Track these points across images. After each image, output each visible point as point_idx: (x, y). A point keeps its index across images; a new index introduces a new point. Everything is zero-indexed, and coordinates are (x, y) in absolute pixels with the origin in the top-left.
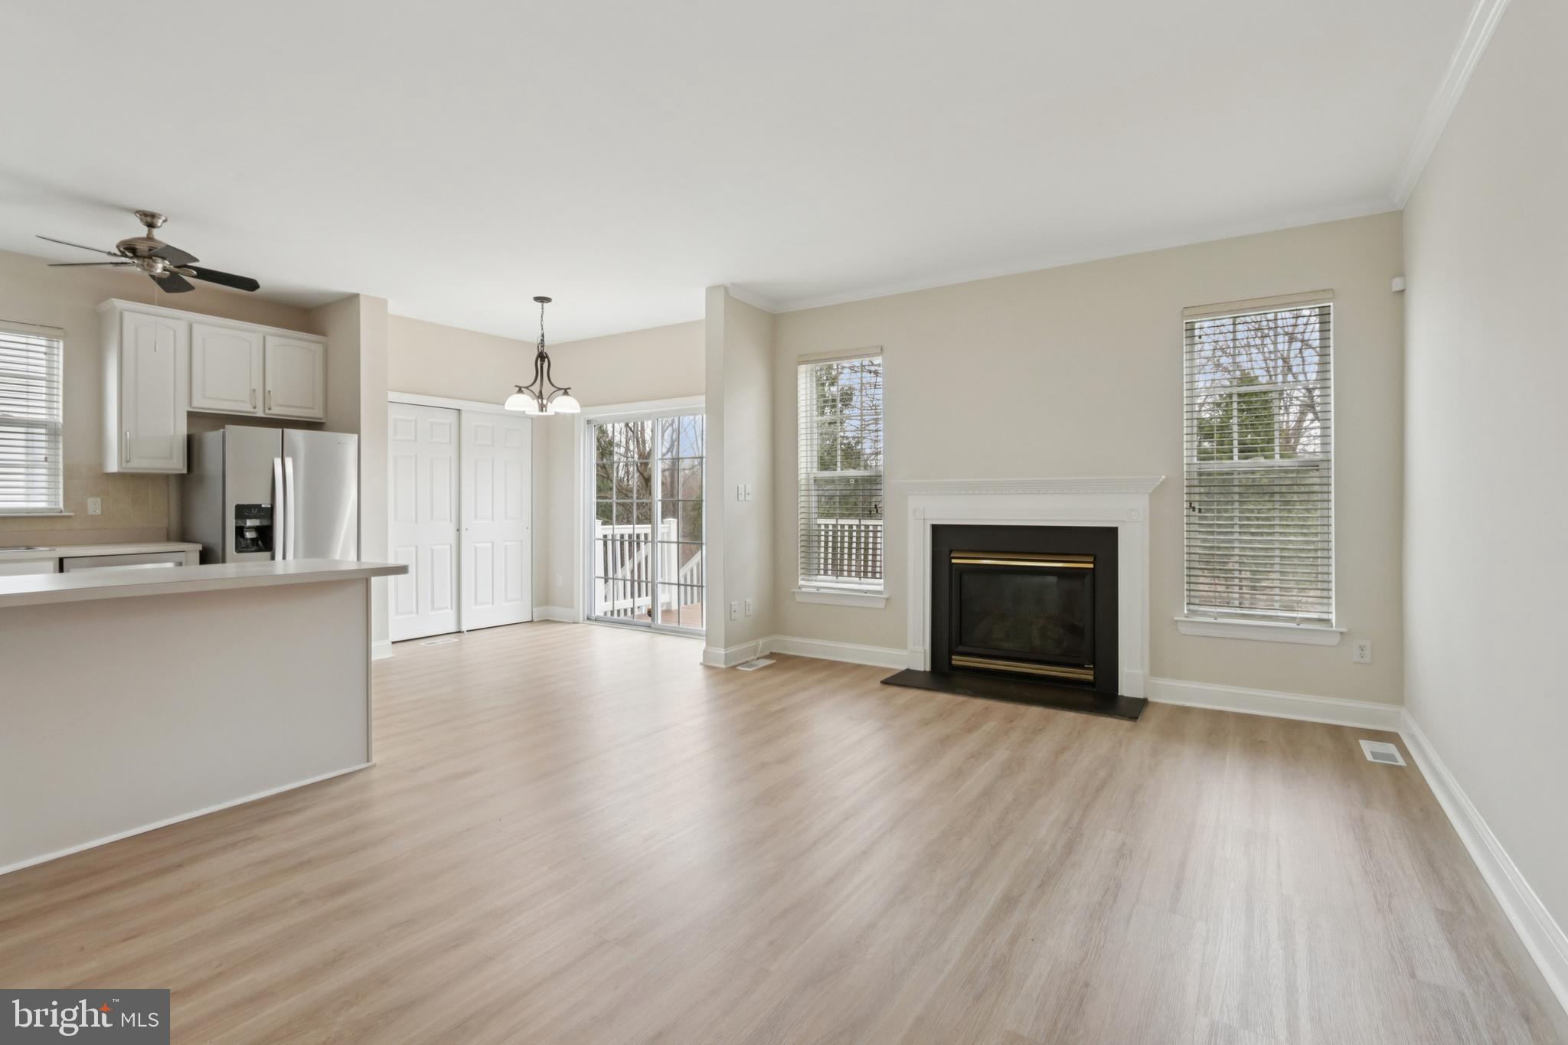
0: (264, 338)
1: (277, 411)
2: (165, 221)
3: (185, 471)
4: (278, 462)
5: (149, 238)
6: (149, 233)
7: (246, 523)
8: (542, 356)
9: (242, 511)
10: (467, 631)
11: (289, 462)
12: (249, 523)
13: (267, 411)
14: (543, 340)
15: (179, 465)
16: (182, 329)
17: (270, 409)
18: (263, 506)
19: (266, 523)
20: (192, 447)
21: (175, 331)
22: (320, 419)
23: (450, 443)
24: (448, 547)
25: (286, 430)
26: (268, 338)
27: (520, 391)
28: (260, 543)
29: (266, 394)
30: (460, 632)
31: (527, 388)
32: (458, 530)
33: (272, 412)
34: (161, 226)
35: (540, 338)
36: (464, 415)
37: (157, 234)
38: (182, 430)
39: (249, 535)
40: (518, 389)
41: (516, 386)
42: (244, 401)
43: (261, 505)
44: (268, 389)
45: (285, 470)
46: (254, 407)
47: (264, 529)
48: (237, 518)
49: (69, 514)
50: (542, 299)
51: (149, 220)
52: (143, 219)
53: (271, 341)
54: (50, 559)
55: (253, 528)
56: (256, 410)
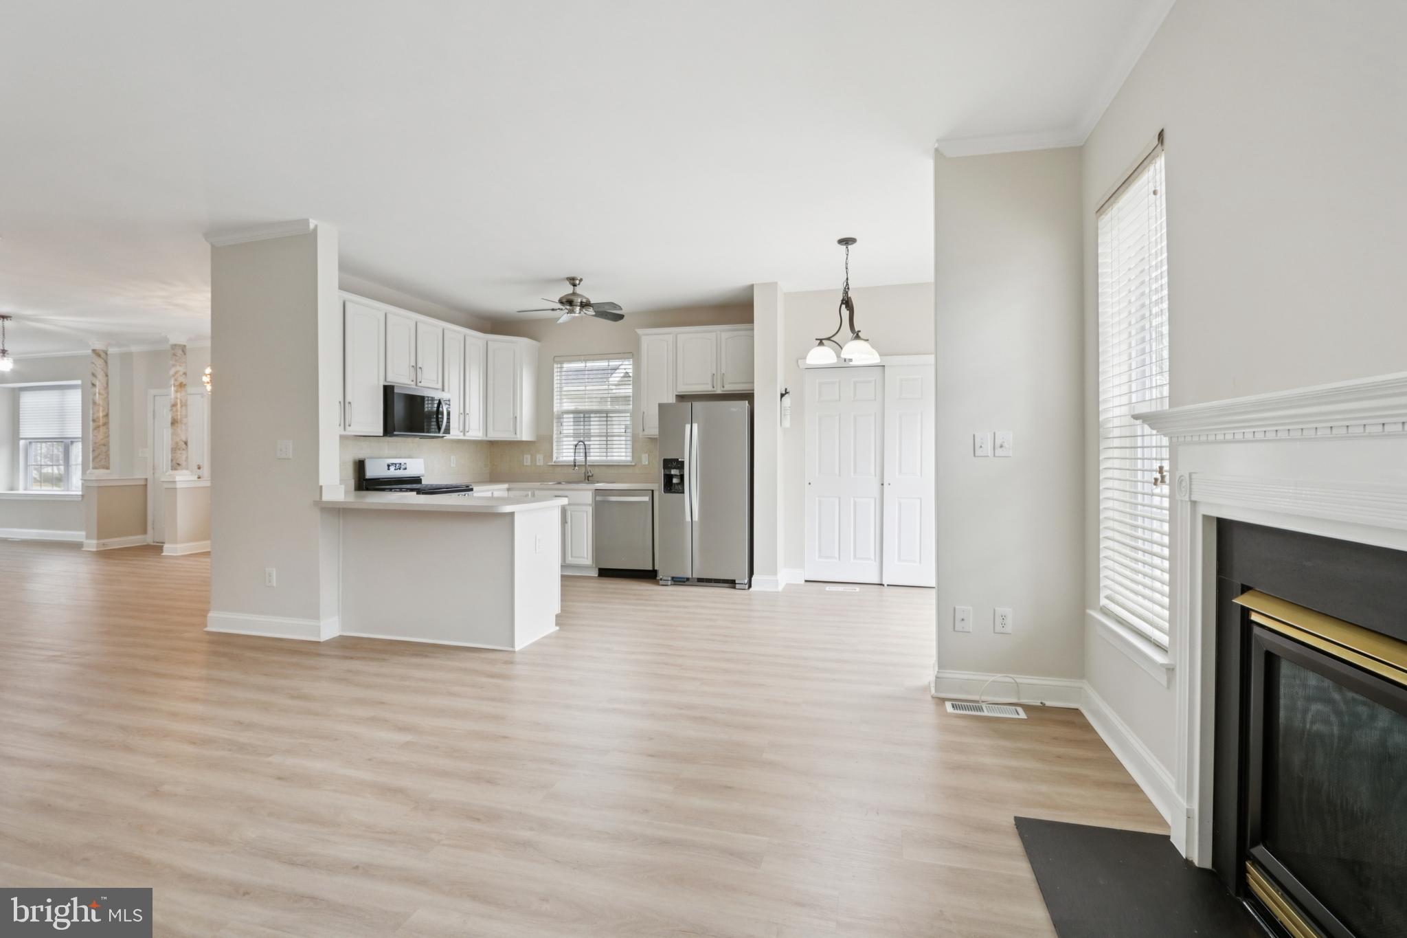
1: (729, 388)
2: (581, 280)
5: (574, 294)
6: (574, 289)
7: (671, 473)
8: (847, 303)
9: (668, 464)
10: (888, 585)
11: (695, 426)
12: (674, 472)
13: (722, 389)
14: (847, 284)
16: (671, 339)
17: (723, 387)
18: (678, 460)
19: (680, 472)
21: (668, 342)
23: (875, 400)
24: (872, 500)
25: (694, 403)
26: (720, 334)
27: (821, 342)
29: (722, 376)
30: (881, 585)
32: (882, 484)
33: (725, 389)
34: (579, 284)
35: (845, 284)
36: (887, 370)
37: (579, 290)
41: (817, 339)
42: (707, 384)
44: (723, 372)
45: (693, 434)
46: (713, 387)
47: (682, 477)
48: (664, 468)
49: (633, 464)
50: (846, 241)
51: (572, 282)
52: (568, 283)
53: (725, 335)
54: (589, 490)
55: (676, 475)
56: (715, 389)
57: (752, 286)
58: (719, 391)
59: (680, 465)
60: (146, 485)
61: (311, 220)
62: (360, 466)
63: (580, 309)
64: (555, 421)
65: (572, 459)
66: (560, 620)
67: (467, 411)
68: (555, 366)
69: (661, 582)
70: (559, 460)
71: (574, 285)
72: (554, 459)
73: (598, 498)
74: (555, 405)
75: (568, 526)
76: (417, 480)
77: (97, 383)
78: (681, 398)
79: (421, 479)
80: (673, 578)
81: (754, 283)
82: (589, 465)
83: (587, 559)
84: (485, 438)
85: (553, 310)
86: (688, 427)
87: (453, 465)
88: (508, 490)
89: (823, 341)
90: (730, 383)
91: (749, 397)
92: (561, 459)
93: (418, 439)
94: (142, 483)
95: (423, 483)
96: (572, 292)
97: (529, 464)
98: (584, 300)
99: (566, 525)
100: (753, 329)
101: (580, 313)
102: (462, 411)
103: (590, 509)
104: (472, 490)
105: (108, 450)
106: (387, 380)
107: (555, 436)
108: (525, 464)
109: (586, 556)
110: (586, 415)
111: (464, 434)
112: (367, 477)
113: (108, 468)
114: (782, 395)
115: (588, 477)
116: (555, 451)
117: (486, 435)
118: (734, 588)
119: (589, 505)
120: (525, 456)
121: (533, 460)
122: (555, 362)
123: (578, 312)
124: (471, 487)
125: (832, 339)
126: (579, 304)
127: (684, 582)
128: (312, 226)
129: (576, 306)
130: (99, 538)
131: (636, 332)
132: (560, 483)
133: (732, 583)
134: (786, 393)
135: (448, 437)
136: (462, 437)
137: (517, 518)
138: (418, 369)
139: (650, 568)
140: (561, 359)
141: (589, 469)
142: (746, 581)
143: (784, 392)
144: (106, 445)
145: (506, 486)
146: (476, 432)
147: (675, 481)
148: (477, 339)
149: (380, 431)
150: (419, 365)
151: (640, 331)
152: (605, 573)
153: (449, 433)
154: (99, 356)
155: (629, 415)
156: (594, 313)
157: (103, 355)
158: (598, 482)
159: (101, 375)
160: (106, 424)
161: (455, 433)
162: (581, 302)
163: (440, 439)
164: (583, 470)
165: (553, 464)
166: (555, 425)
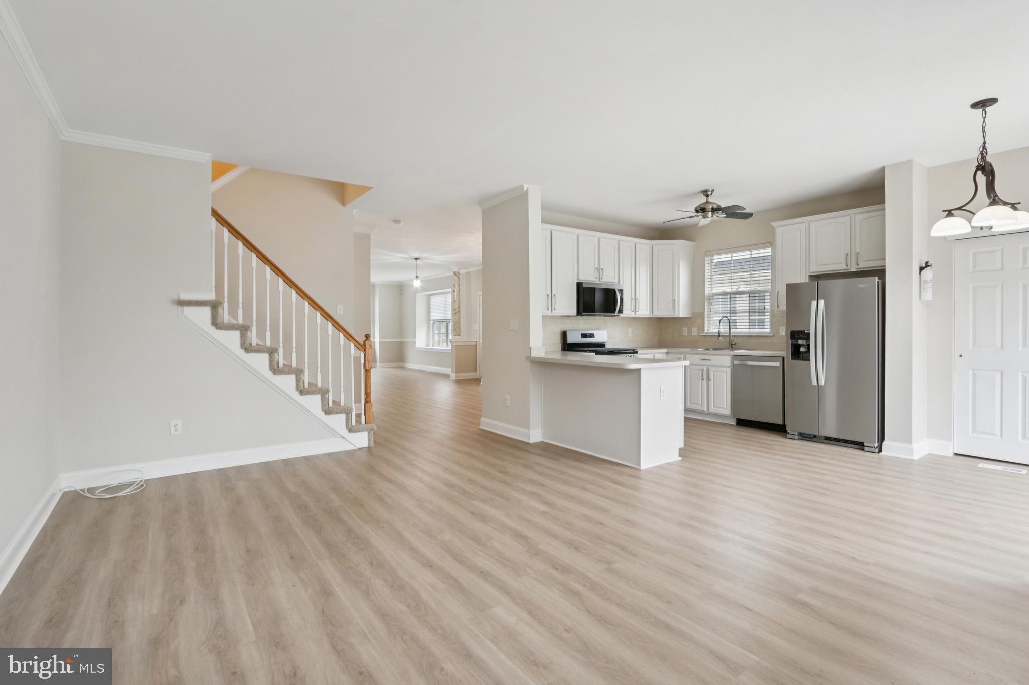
1: (863, 265)
2: (713, 191)
5: (707, 202)
6: (707, 199)
7: (798, 342)
8: (983, 167)
9: (796, 334)
11: (822, 302)
12: (800, 342)
13: (856, 267)
14: (984, 152)
16: (804, 227)
18: (806, 332)
19: (806, 342)
21: (801, 231)
25: (820, 282)
26: (856, 217)
27: (950, 213)
29: (856, 255)
31: (960, 209)
33: (858, 267)
34: (711, 194)
35: (981, 148)
37: (711, 199)
41: (943, 211)
42: (841, 263)
43: (803, 332)
44: (857, 251)
45: (818, 308)
46: (847, 266)
47: (808, 346)
48: (792, 339)
49: (771, 335)
50: (982, 104)
51: (705, 193)
52: (702, 194)
53: (859, 217)
54: (729, 355)
55: (804, 345)
56: (849, 268)
57: (882, 170)
58: (853, 269)
59: (807, 336)
60: (476, 345)
61: (524, 185)
62: (564, 335)
63: (712, 214)
64: (706, 301)
65: (718, 330)
66: (682, 452)
67: (637, 297)
68: (707, 259)
69: (788, 435)
70: (709, 331)
71: (708, 196)
72: (706, 331)
73: (736, 362)
74: (706, 289)
75: (712, 383)
76: (602, 345)
77: (455, 290)
78: (816, 277)
79: (605, 345)
80: (800, 434)
81: (885, 165)
82: (732, 336)
83: (726, 410)
84: (651, 316)
85: (691, 217)
86: (814, 303)
87: (630, 335)
88: (667, 353)
89: (953, 212)
90: (865, 261)
91: (880, 273)
92: (711, 331)
93: (603, 317)
94: (474, 344)
95: (607, 347)
96: (705, 201)
97: (687, 334)
98: (715, 206)
99: (710, 382)
100: (884, 209)
101: (712, 217)
102: (633, 297)
103: (729, 371)
104: (637, 352)
105: (460, 326)
106: (579, 279)
107: (706, 313)
108: (684, 334)
109: (725, 407)
110: (732, 296)
111: (635, 313)
112: (568, 342)
113: (460, 335)
114: (922, 269)
115: (732, 345)
116: (706, 325)
117: (652, 313)
118: (863, 449)
119: (728, 367)
120: (684, 329)
121: (690, 332)
122: (706, 256)
123: (710, 216)
124: (636, 351)
125: (964, 208)
126: (711, 210)
127: (811, 438)
128: (525, 189)
129: (708, 212)
130: (456, 373)
131: (771, 225)
132: (708, 349)
133: (860, 445)
134: (927, 266)
135: (622, 315)
136: (633, 315)
137: (643, 374)
138: (600, 270)
139: (781, 422)
140: (711, 253)
141: (732, 338)
142: (876, 445)
143: (924, 266)
144: (459, 323)
145: (665, 350)
146: (644, 311)
147: (802, 349)
148: (644, 245)
149: (574, 312)
150: (601, 267)
151: (774, 224)
152: (742, 423)
153: (622, 313)
154: (456, 275)
155: (768, 294)
156: (725, 215)
157: (458, 275)
158: (740, 349)
159: (457, 285)
160: (459, 311)
161: (627, 312)
162: (713, 208)
163: (616, 317)
164: (728, 340)
165: (705, 334)
166: (706, 304)
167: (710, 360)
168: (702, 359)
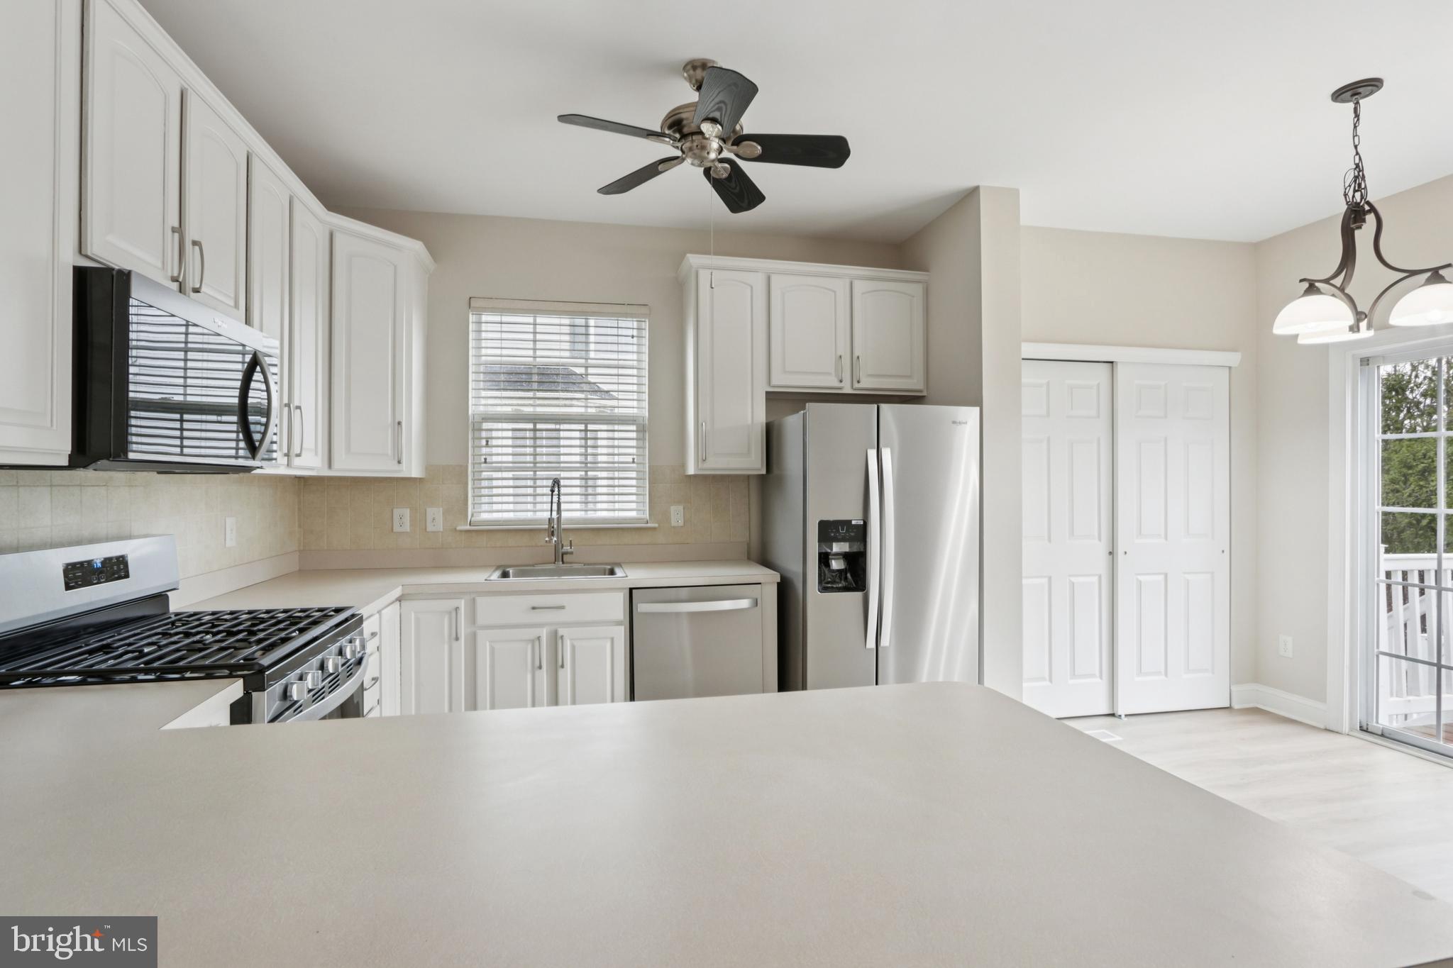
0: (851, 283)
1: (868, 383)
3: (764, 472)
4: (872, 454)
7: (832, 549)
8: (1358, 210)
9: (829, 530)
10: (1126, 715)
11: (886, 454)
12: (837, 548)
13: (856, 385)
14: (1358, 178)
15: (754, 463)
16: (758, 281)
17: (859, 382)
18: (853, 522)
19: (856, 548)
20: (771, 438)
21: (752, 287)
22: (921, 391)
23: (1098, 417)
24: (1095, 579)
25: (882, 407)
26: (857, 284)
28: (849, 575)
29: (854, 360)
30: (1113, 715)
31: (1327, 281)
32: (1112, 553)
33: (863, 384)
35: (1354, 172)
36: (1120, 370)
38: (759, 415)
39: (836, 565)
40: (1306, 285)
42: (829, 374)
43: (850, 521)
44: (856, 353)
45: (882, 469)
46: (842, 381)
47: (854, 557)
48: (820, 540)
49: (653, 525)
50: (1354, 92)
54: (617, 590)
55: (840, 554)
56: (843, 384)
59: (860, 533)
64: (471, 435)
68: (471, 315)
72: (477, 517)
73: (641, 609)
74: (471, 402)
75: (566, 672)
81: (980, 185)
84: (327, 472)
88: (402, 599)
90: (871, 376)
92: (499, 517)
96: (695, 103)
97: (407, 528)
102: (286, 393)
106: (88, 251)
108: (397, 528)
115: (563, 554)
116: (470, 500)
117: (330, 466)
120: (397, 512)
121: (419, 520)
122: (469, 306)
135: (264, 468)
136: (286, 470)
138: (188, 245)
140: (485, 303)
146: (308, 457)
148: (312, 219)
150: (191, 232)
164: (555, 542)
165: (468, 527)
166: (471, 443)
167: (562, 607)
168: (534, 608)
